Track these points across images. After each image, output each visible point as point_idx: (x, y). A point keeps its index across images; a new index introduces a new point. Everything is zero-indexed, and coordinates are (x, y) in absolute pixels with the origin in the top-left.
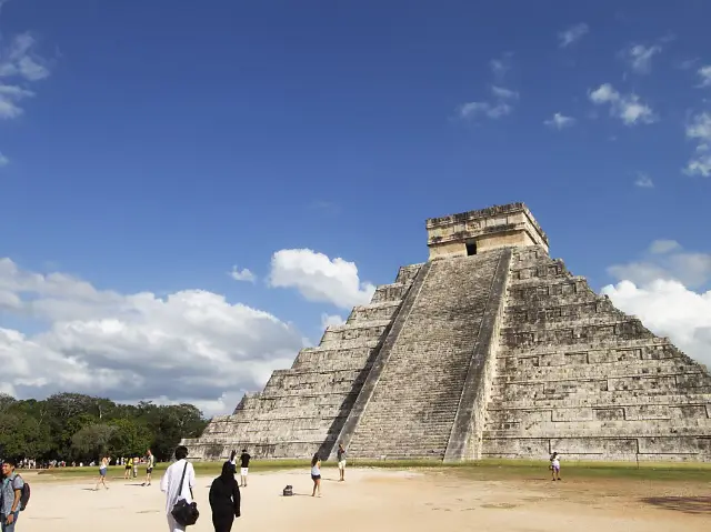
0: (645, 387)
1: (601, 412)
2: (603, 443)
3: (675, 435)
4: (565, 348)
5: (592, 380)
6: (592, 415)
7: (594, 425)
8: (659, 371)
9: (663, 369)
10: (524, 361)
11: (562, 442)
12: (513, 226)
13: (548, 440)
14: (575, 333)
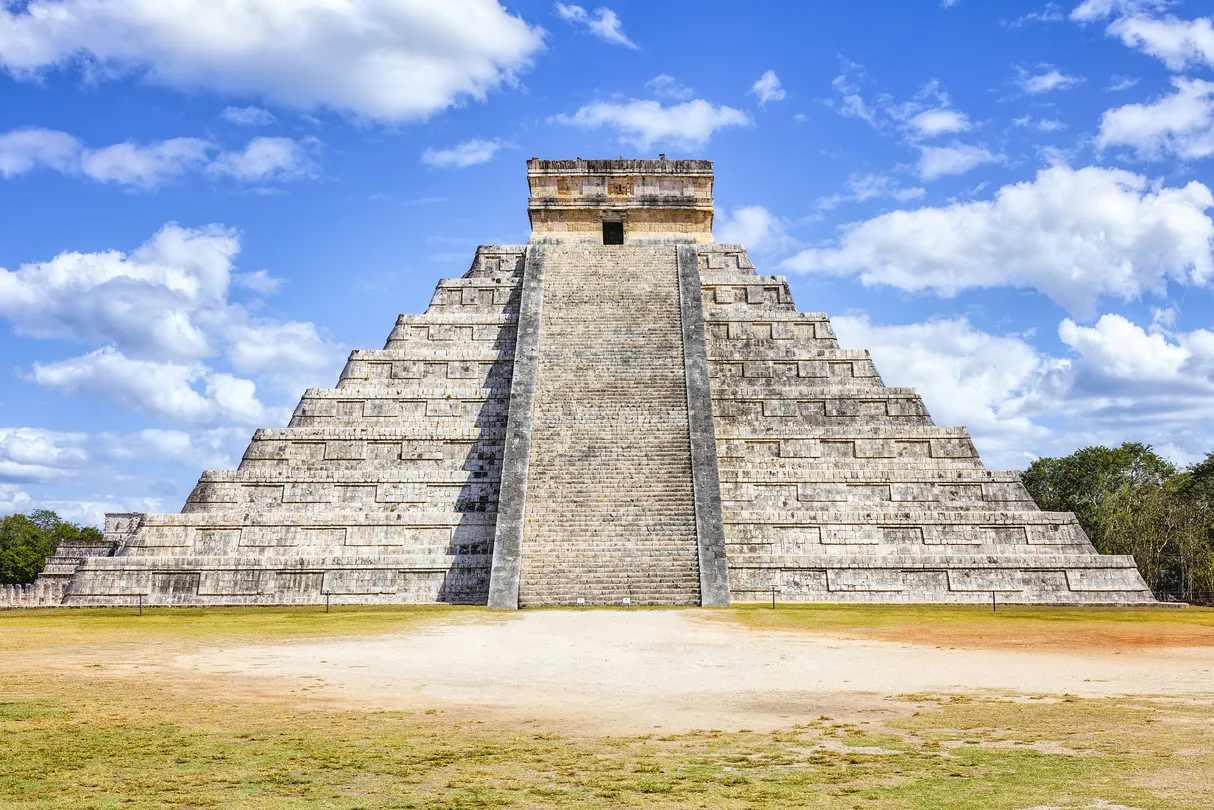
0: (941, 498)
1: (890, 530)
2: (902, 576)
3: (993, 565)
4: (819, 432)
5: (867, 484)
6: (878, 536)
7: (885, 551)
8: (960, 476)
9: (965, 473)
10: (757, 447)
11: (844, 575)
12: (691, 201)
13: (823, 570)
14: (829, 407)
